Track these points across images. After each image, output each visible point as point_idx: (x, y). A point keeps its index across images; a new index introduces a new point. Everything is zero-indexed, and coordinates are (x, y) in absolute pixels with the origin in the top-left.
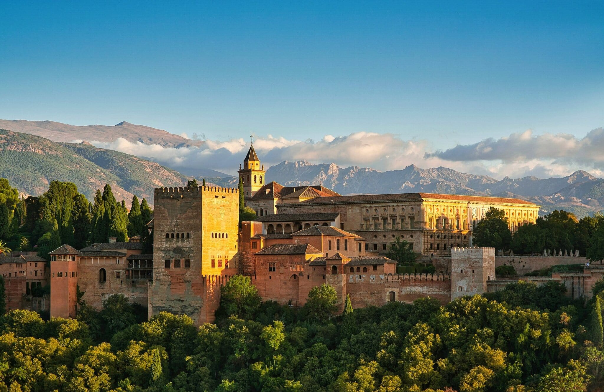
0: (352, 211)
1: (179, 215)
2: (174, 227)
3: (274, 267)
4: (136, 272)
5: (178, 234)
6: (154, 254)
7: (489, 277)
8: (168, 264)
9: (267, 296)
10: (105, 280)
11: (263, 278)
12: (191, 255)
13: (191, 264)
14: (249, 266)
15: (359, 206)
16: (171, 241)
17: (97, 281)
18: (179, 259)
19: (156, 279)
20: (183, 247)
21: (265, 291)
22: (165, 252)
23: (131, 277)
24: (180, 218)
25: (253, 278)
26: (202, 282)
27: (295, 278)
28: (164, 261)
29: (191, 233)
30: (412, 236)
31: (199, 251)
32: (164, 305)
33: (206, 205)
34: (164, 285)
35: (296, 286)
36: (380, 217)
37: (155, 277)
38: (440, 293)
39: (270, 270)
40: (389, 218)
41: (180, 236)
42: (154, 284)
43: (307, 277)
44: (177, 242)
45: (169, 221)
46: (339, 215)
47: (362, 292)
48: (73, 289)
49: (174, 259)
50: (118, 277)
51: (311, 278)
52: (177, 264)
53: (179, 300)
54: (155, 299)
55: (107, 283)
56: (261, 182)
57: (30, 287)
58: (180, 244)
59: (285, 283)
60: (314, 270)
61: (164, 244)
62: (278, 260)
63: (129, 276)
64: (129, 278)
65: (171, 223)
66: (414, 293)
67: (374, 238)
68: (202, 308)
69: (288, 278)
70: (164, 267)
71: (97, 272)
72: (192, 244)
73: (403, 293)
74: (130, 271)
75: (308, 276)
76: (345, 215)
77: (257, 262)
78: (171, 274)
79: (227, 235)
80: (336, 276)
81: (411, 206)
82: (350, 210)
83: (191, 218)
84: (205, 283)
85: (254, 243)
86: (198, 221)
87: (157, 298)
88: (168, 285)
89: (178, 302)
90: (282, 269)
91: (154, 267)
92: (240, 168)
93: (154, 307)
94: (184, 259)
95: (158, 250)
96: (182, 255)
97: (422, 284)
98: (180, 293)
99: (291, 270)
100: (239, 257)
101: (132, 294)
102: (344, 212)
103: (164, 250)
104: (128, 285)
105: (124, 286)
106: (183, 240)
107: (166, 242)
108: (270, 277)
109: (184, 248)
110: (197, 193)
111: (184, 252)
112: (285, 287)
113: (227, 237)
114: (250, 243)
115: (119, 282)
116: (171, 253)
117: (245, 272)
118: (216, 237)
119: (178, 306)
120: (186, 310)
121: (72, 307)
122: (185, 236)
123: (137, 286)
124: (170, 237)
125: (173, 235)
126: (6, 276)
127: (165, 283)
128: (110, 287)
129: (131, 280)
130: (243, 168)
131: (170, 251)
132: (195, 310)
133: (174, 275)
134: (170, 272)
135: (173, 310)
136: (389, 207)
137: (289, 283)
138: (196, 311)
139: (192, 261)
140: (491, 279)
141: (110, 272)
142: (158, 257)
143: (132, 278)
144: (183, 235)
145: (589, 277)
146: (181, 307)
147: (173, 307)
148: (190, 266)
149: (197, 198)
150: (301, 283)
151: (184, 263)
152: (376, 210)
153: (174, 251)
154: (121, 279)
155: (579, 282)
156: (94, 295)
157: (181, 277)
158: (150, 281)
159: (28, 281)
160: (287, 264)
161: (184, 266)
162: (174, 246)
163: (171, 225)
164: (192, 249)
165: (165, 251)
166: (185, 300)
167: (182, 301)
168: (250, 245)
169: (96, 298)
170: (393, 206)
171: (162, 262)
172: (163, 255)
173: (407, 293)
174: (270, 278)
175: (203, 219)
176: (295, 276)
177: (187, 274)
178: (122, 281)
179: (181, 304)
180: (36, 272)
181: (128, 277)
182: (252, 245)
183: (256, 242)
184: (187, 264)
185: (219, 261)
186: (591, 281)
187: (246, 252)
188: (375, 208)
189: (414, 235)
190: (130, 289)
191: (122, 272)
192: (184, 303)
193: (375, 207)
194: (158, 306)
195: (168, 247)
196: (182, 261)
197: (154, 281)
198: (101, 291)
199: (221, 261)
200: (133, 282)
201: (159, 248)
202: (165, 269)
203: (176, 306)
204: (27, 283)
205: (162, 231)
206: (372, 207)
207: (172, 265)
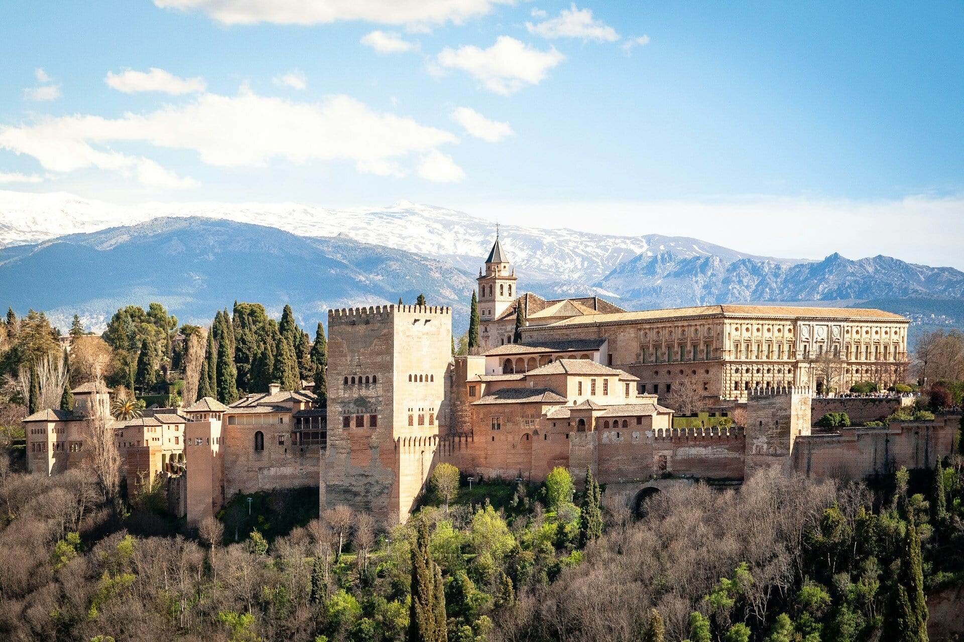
0: (624, 336)
1: (362, 350)
2: (355, 367)
3: (499, 422)
4: (307, 435)
5: (360, 379)
6: (328, 408)
7: (800, 430)
8: (347, 423)
9: (488, 465)
10: (262, 448)
11: (483, 439)
12: (379, 408)
13: (379, 422)
14: (465, 422)
15: (634, 327)
16: (351, 389)
17: (251, 450)
18: (362, 414)
19: (331, 445)
20: (367, 397)
21: (486, 458)
22: (342, 405)
23: (298, 443)
24: (363, 354)
25: (470, 439)
26: (393, 448)
27: (528, 439)
28: (341, 418)
29: (379, 376)
30: (707, 372)
31: (390, 402)
32: (341, 483)
33: (401, 334)
34: (342, 453)
35: (528, 450)
36: (663, 344)
37: (329, 442)
38: (730, 456)
39: (493, 427)
40: (676, 345)
41: (364, 381)
42: (328, 452)
43: (544, 436)
44: (359, 389)
45: (349, 358)
46: (606, 342)
47: (619, 458)
48: (218, 463)
49: (354, 415)
50: (281, 443)
51: (550, 438)
52: (360, 423)
53: (362, 475)
54: (330, 474)
55: (265, 452)
56: (510, 294)
57: (167, 461)
58: (363, 392)
59: (514, 446)
60: (555, 425)
61: (341, 393)
62: (504, 412)
63: (296, 442)
64: (296, 444)
65: (351, 361)
66: (693, 456)
67: (654, 376)
68: (394, 487)
69: (518, 438)
70: (341, 426)
71: (252, 436)
72: (380, 392)
73: (679, 458)
74: (298, 434)
75: (546, 435)
76: (615, 341)
77: (475, 417)
78: (351, 437)
79: (432, 376)
80: (583, 434)
81: (708, 326)
82: (622, 334)
83: (378, 354)
84: (397, 449)
85: (471, 388)
86: (388, 358)
87: (332, 474)
88: (348, 453)
89: (361, 478)
90: (510, 426)
91: (328, 428)
92: (481, 273)
93: (328, 486)
94: (368, 415)
95: (333, 403)
96: (366, 409)
97: (705, 443)
98: (364, 465)
99: (522, 427)
100: (451, 409)
101: (301, 468)
102: (613, 337)
103: (342, 402)
104: (295, 454)
105: (289, 456)
106: (367, 387)
107: (345, 390)
108: (493, 438)
109: (369, 397)
110: (388, 315)
111: (369, 405)
112: (513, 452)
113: (432, 380)
114: (466, 388)
115: (282, 450)
116: (352, 405)
117: (459, 431)
118: (416, 380)
119: (361, 483)
120: (373, 490)
121: (217, 489)
122: (371, 380)
123: (308, 455)
124: (350, 382)
125: (353, 379)
126: (134, 445)
127: (343, 451)
128: (270, 458)
129: (298, 447)
130: (484, 274)
131: (349, 403)
132: (384, 489)
133: (356, 438)
134: (349, 434)
135: (354, 489)
136: (676, 329)
137: (519, 447)
138: (386, 491)
139: (379, 417)
140: (804, 434)
141: (269, 436)
142: (334, 412)
143: (301, 444)
144: (367, 378)
145: (942, 428)
146: (365, 485)
147: (353, 486)
148: (378, 425)
149: (388, 323)
150: (535, 445)
151: (369, 420)
152: (658, 332)
153: (355, 404)
154: (285, 447)
155: (927, 436)
156: (248, 471)
157: (366, 441)
158: (322, 448)
159: (164, 452)
160: (517, 418)
161: (369, 425)
162: (356, 396)
163: (351, 365)
164: (381, 399)
165: (344, 403)
166: (370, 474)
167: (367, 476)
168: (466, 391)
169: (251, 474)
170: (683, 326)
171: (339, 420)
172: (340, 409)
173: (683, 457)
174: (493, 440)
175: (395, 355)
176: (527, 435)
177: (373, 437)
178: (286, 449)
179: (365, 480)
180: (177, 438)
181: (294, 443)
182: (469, 392)
183: (475, 387)
184: (373, 422)
185: (419, 415)
186: (944, 432)
187: (461, 402)
188: (657, 330)
189: (710, 369)
190: (298, 460)
191: (287, 435)
192: (369, 480)
193: (658, 328)
194: (334, 485)
195: (348, 398)
196: (366, 418)
197: (328, 448)
198: (259, 464)
199: (423, 415)
200: (302, 450)
201: (334, 399)
202: (344, 430)
203: (358, 484)
204: (164, 456)
205: (338, 374)
206: (653, 329)
207: (353, 423)
